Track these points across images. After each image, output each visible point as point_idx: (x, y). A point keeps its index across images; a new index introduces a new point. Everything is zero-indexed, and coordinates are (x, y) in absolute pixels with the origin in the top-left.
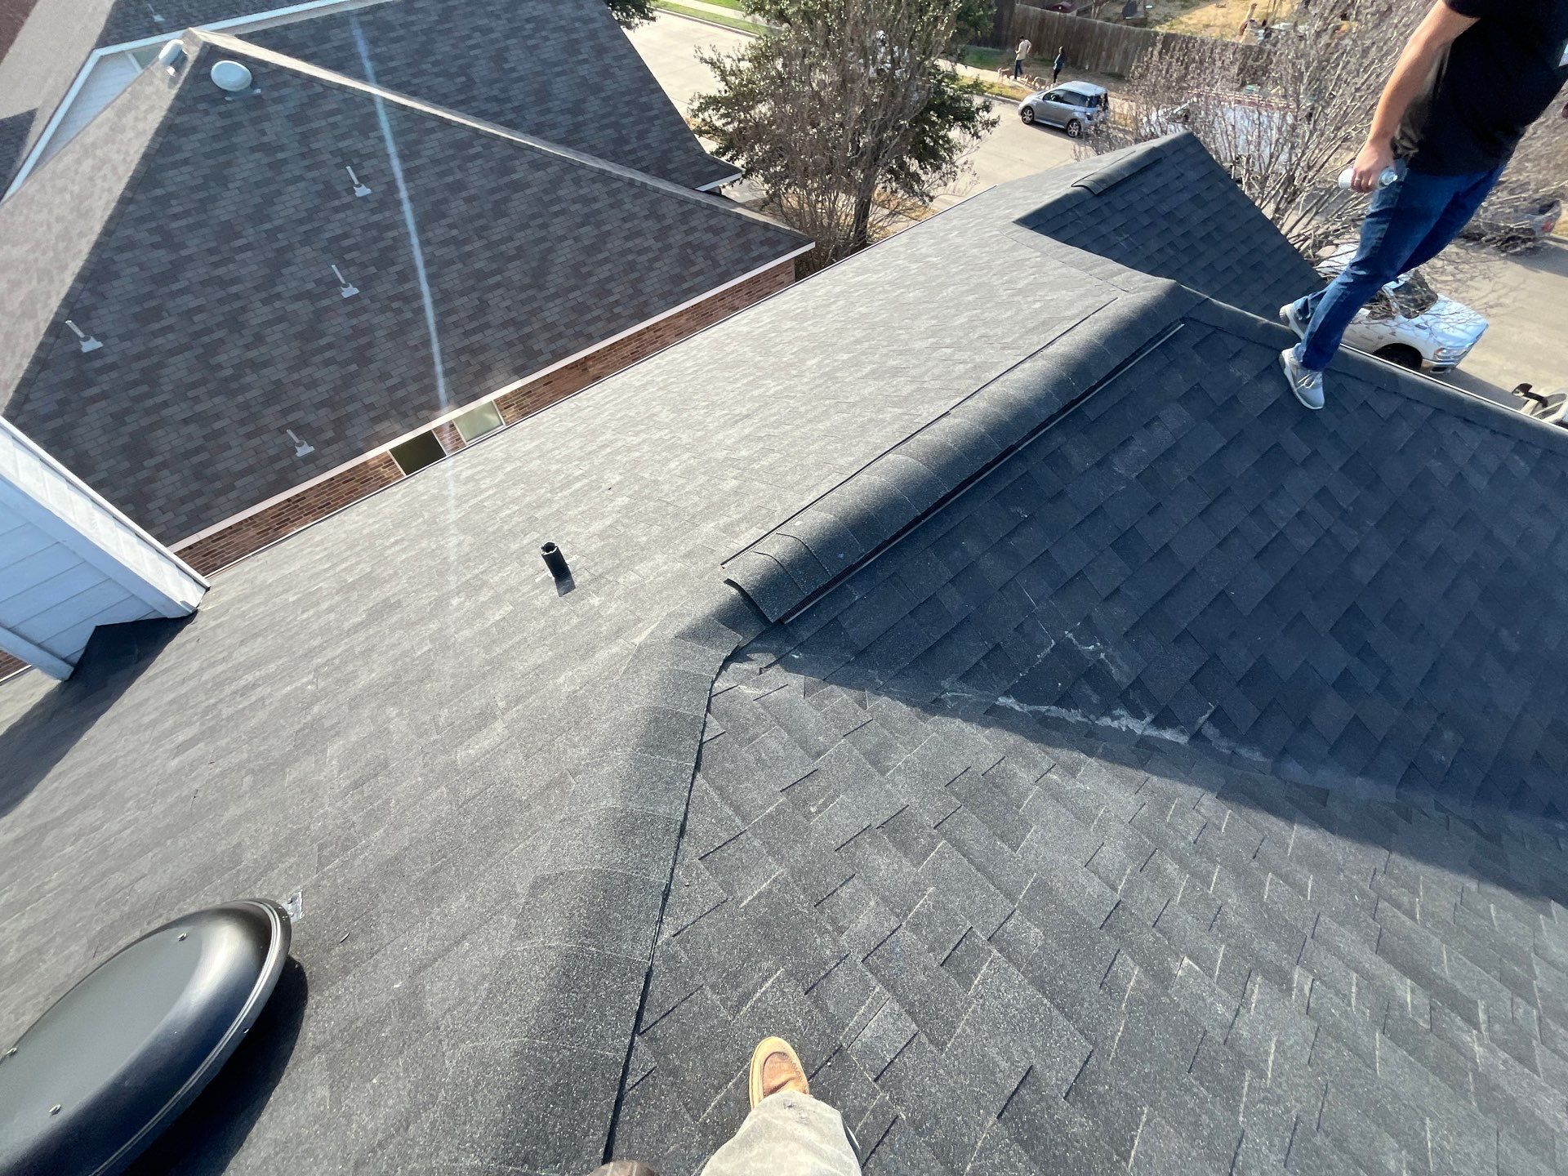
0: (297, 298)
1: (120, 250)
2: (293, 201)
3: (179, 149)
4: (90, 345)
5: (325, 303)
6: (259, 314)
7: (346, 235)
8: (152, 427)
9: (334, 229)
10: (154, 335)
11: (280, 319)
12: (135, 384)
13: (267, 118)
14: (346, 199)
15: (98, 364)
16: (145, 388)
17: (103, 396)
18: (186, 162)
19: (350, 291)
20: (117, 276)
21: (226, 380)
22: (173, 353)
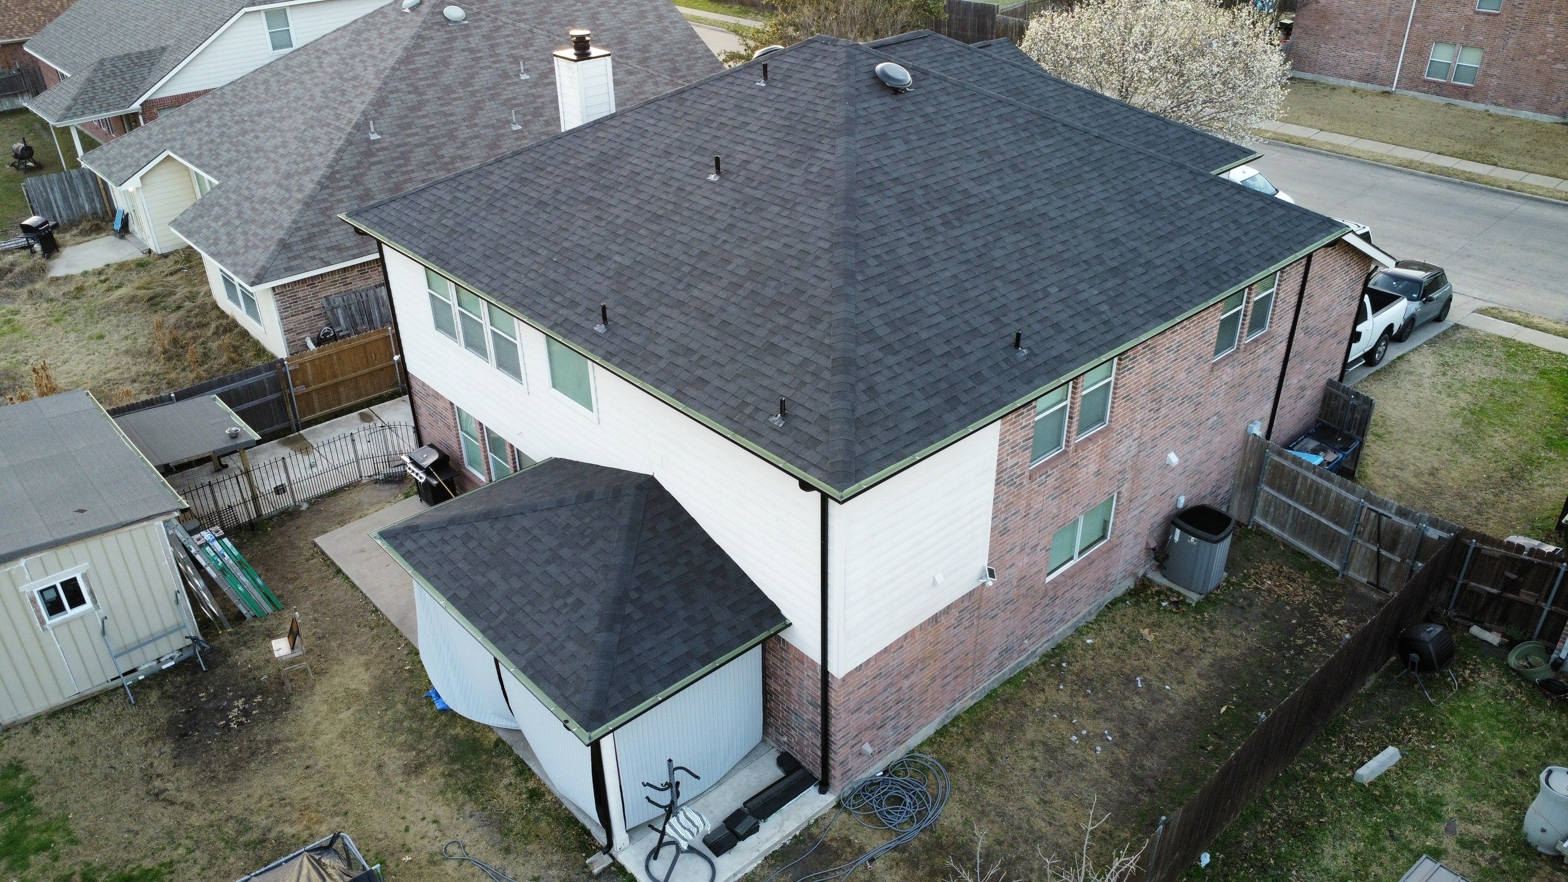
0: (485, 127)
1: (392, 92)
2: (484, 79)
3: (423, 47)
4: (374, 137)
5: (501, 131)
6: (464, 133)
7: (514, 98)
8: (405, 181)
9: (507, 94)
10: (408, 136)
11: (476, 137)
12: (397, 158)
13: (471, 35)
14: (516, 80)
15: (378, 146)
16: (402, 162)
17: (380, 162)
18: (427, 53)
19: (517, 127)
20: (389, 105)
21: (446, 163)
22: (416, 146)
